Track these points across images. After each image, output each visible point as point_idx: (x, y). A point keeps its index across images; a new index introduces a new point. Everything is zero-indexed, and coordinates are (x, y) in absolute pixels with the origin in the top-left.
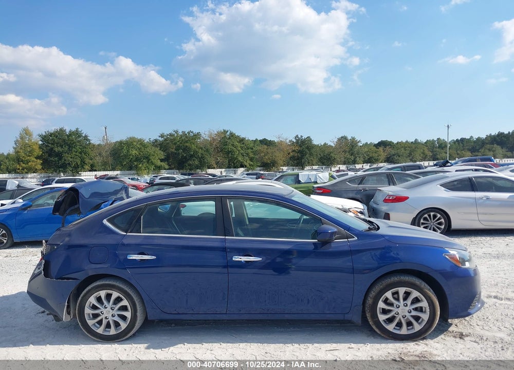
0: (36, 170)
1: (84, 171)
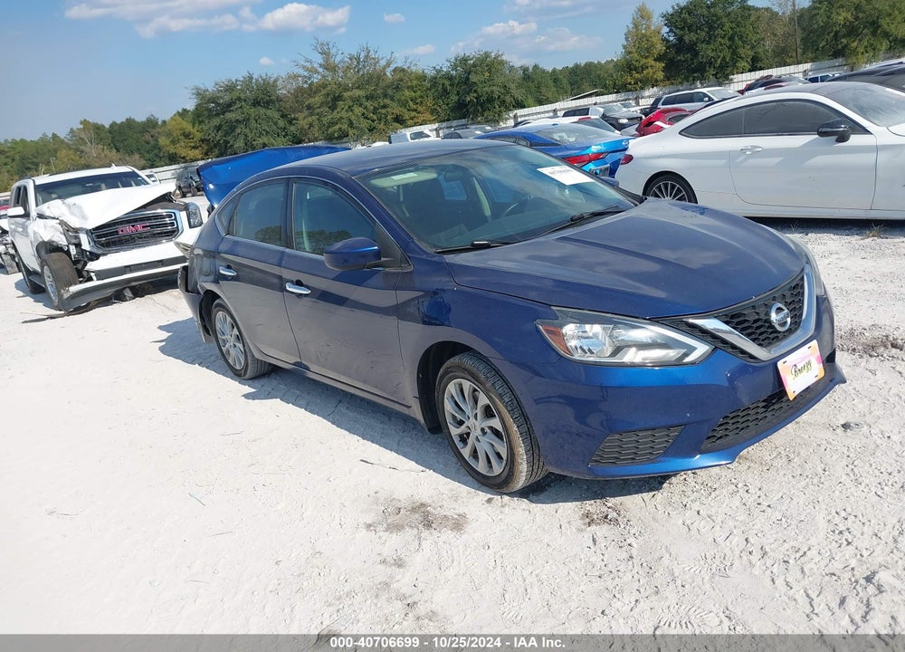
0: (656, 81)
1: (738, 73)
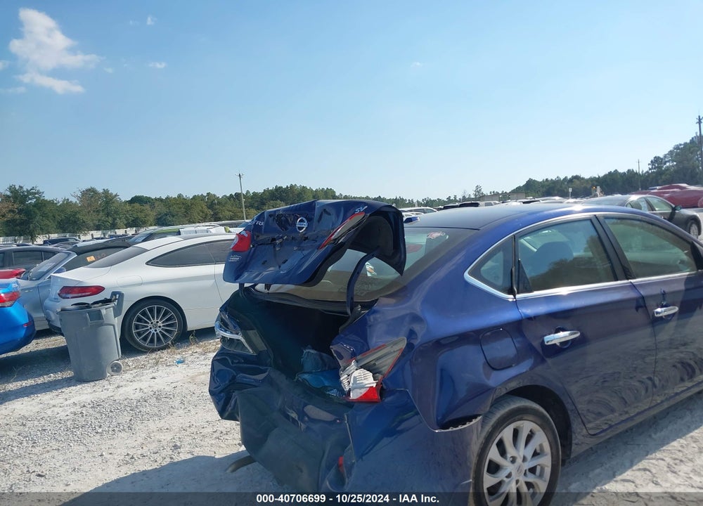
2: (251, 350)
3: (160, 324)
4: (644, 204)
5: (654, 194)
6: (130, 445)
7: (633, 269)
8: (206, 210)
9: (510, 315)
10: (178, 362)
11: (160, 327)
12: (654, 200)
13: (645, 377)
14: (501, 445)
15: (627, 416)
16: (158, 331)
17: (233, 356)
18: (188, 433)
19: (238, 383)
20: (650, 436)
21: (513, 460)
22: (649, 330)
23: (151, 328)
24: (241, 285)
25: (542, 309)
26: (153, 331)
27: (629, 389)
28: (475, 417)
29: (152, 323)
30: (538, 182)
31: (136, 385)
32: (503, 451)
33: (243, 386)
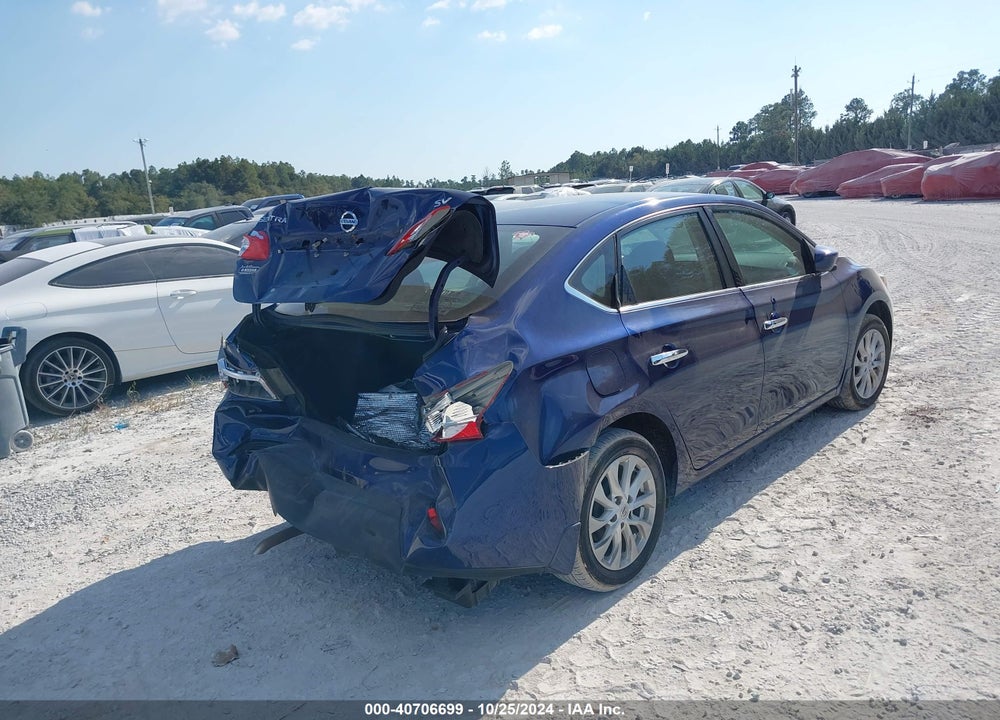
2: (273, 395)
3: (80, 373)
4: (730, 190)
5: (737, 175)
6: (88, 540)
7: (744, 275)
8: (85, 197)
9: (615, 332)
10: (120, 427)
11: (80, 378)
12: (743, 184)
13: (743, 408)
14: (606, 484)
15: (727, 450)
16: (77, 385)
17: (247, 404)
18: (169, 517)
19: (254, 440)
20: (751, 471)
21: (618, 500)
22: (757, 346)
23: (66, 381)
24: (256, 307)
25: (647, 324)
26: (69, 384)
27: (728, 422)
28: (583, 451)
29: (67, 373)
30: (586, 156)
31: (62, 462)
32: (608, 492)
33: (261, 444)
